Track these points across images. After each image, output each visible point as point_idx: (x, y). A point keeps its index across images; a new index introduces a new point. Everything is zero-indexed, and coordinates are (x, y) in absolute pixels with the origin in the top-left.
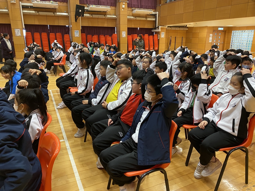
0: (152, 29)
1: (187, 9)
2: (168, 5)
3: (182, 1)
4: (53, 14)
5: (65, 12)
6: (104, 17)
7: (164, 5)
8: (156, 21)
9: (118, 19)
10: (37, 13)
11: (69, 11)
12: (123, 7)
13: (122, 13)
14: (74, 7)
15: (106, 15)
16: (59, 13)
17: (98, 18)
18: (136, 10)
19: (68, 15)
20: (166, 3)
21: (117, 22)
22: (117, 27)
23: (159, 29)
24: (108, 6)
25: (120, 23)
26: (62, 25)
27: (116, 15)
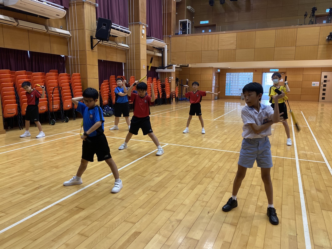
0: (156, 68)
1: (224, 45)
2: (187, 37)
3: (214, 35)
4: (45, 29)
5: (61, 29)
6: (115, 46)
7: (179, 37)
8: (162, 58)
9: (133, 50)
10: (15, 21)
11: (69, 28)
12: (143, 33)
13: (141, 42)
14: (90, 22)
15: (118, 43)
16: (55, 29)
17: (106, 46)
18: (154, 40)
19: (69, 35)
20: (177, 34)
21: (131, 55)
22: (128, 63)
23: (173, 69)
24: (127, 28)
25: (140, 57)
26: (56, 53)
27: (128, 45)
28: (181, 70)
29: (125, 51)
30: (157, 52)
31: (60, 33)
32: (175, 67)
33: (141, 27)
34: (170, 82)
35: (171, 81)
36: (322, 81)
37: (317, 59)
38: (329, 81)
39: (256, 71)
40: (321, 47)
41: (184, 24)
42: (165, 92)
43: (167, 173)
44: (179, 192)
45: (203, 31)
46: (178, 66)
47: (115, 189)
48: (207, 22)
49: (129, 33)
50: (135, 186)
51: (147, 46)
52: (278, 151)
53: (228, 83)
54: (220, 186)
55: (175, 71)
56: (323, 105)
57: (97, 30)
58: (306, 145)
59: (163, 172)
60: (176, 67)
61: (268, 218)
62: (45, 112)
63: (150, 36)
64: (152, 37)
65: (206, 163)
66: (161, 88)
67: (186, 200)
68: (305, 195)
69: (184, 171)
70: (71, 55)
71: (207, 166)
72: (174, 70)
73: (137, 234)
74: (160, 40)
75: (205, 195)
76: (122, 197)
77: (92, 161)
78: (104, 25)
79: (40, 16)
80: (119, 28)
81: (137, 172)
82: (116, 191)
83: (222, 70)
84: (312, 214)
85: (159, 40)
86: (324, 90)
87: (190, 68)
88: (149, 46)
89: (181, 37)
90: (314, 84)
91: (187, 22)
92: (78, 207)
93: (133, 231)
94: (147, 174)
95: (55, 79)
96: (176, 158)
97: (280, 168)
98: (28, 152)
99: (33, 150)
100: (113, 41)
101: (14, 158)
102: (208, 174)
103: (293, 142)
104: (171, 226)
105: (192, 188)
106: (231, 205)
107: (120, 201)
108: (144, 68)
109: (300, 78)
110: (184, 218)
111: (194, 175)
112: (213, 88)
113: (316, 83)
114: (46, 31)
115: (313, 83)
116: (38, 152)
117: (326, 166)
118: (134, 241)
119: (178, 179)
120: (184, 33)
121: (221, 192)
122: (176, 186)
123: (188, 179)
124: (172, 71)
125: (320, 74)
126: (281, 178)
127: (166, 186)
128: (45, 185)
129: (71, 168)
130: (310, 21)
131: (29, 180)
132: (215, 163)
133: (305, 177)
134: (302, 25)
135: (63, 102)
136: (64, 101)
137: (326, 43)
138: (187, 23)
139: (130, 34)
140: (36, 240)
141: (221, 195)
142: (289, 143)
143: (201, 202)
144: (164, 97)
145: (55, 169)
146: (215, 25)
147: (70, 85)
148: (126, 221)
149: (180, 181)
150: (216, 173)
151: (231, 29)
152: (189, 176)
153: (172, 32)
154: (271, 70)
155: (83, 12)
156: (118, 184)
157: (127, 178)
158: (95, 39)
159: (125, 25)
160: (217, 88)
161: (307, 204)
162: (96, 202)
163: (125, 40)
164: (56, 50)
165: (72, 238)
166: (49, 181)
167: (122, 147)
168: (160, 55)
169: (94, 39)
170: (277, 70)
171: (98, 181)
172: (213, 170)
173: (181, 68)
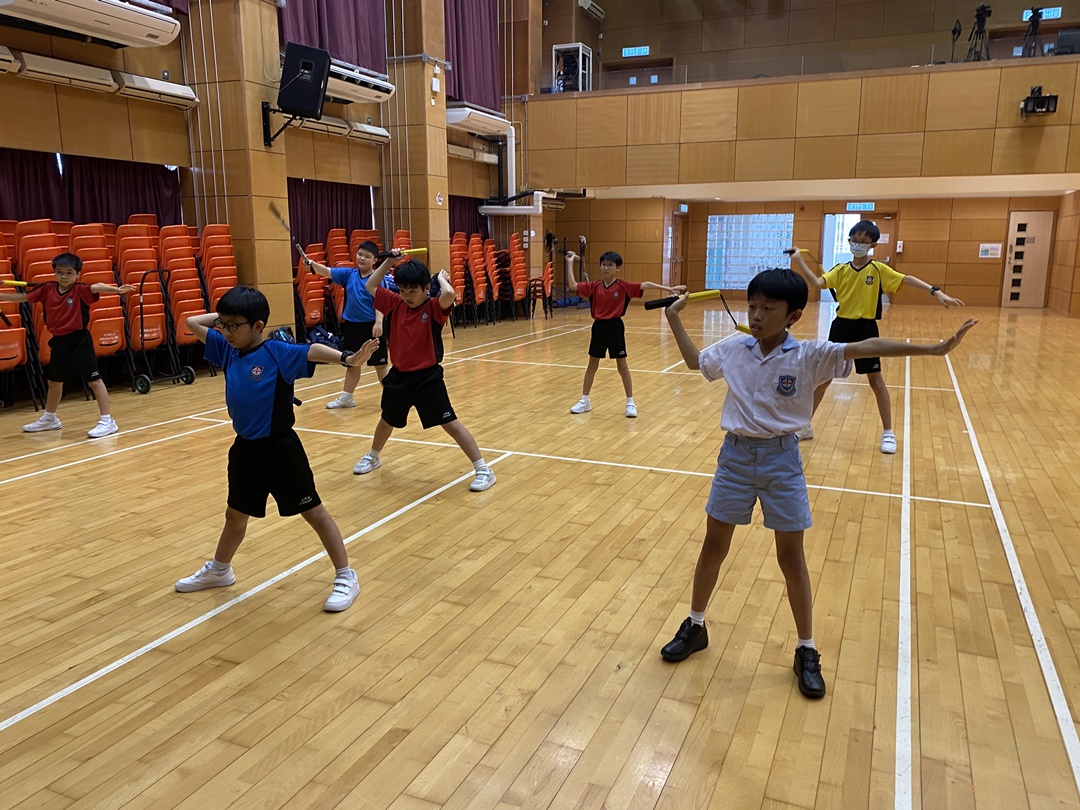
0: (481, 202)
1: (699, 128)
2: (579, 101)
3: (668, 94)
4: (112, 82)
5: (165, 79)
6: (345, 132)
7: (554, 102)
8: (501, 167)
9: (403, 145)
10: (12, 58)
11: (191, 75)
12: (434, 89)
13: (430, 118)
14: (260, 57)
15: (352, 123)
16: (145, 81)
17: (313, 135)
18: (469, 110)
19: (192, 100)
20: (549, 91)
21: (396, 162)
22: (389, 189)
23: (535, 203)
24: (381, 75)
25: (425, 169)
26: (149, 159)
27: (386, 127)
28: (563, 207)
29: (378, 149)
30: (483, 151)
31: (160, 94)
32: (541, 199)
33: (429, 70)
34: (526, 246)
35: (529, 243)
36: (1012, 240)
37: (991, 174)
38: (1033, 240)
39: (802, 209)
40: (1004, 133)
41: (569, 60)
42: (509, 278)
43: (501, 546)
44: (533, 606)
45: (633, 80)
46: (551, 196)
47: (336, 600)
48: (644, 51)
49: (388, 91)
50: (401, 588)
51: (450, 131)
52: (853, 470)
53: (714, 248)
54: (662, 585)
55: (541, 210)
56: (1013, 318)
57: (283, 81)
58: (940, 451)
59: (489, 544)
60: (544, 198)
61: (797, 680)
62: (116, 352)
63: (460, 99)
64: (466, 103)
65: (626, 513)
66: (497, 267)
67: (554, 630)
68: (914, 607)
69: (555, 539)
70: (198, 165)
71: (626, 523)
72: (537, 208)
73: (398, 735)
74: (492, 111)
75: (614, 612)
76: (357, 625)
77: (261, 514)
78: (307, 66)
79: (95, 40)
80: (355, 74)
81: (407, 544)
82: (338, 605)
83: (694, 205)
84: (928, 665)
85: (487, 110)
86: (1018, 269)
87: (590, 200)
88: (458, 131)
89: (559, 101)
90: (986, 251)
91: (577, 50)
92: (219, 659)
93: (386, 727)
94: (438, 550)
95: (147, 243)
96: (532, 497)
97: (852, 527)
98: (62, 485)
99: (80, 478)
100: (339, 116)
101: (18, 503)
102: (627, 547)
103: (900, 443)
104: (503, 710)
105: (575, 594)
106: (689, 642)
107: (350, 636)
108: (440, 204)
109: (940, 232)
110: (545, 685)
111: (585, 553)
112: (666, 266)
113: (992, 249)
114: (116, 86)
115: (984, 246)
116: (95, 482)
117: (993, 519)
118: (388, 757)
119: (534, 565)
120: (570, 87)
121: (662, 605)
122: (528, 586)
123: (565, 563)
124: (533, 212)
125: (1006, 217)
126: (850, 559)
127: (493, 588)
128: (119, 592)
129: (200, 536)
130: (971, 50)
131: (67, 575)
132: (653, 513)
133: (922, 552)
134: (944, 63)
135: (175, 320)
136: (178, 316)
137: (1020, 121)
138: (578, 56)
139: (392, 93)
140: (89, 759)
141: (662, 613)
142: (888, 447)
143: (599, 633)
144: (507, 296)
145: (148, 539)
146: (669, 63)
147: (198, 263)
148: (367, 698)
149: (539, 570)
150: (654, 542)
151: (722, 75)
152: (569, 556)
153: (531, 85)
154: (850, 206)
155: (237, 23)
156: (345, 585)
157: (377, 562)
158: (278, 111)
159: (378, 66)
160: (679, 266)
161: (915, 636)
162: (277, 641)
163: (376, 114)
164: (149, 148)
165: (201, 750)
166: (129, 578)
167: (366, 466)
168: (493, 159)
169: (275, 111)
170: (871, 207)
171: (286, 574)
172: (643, 534)
173: (562, 200)
